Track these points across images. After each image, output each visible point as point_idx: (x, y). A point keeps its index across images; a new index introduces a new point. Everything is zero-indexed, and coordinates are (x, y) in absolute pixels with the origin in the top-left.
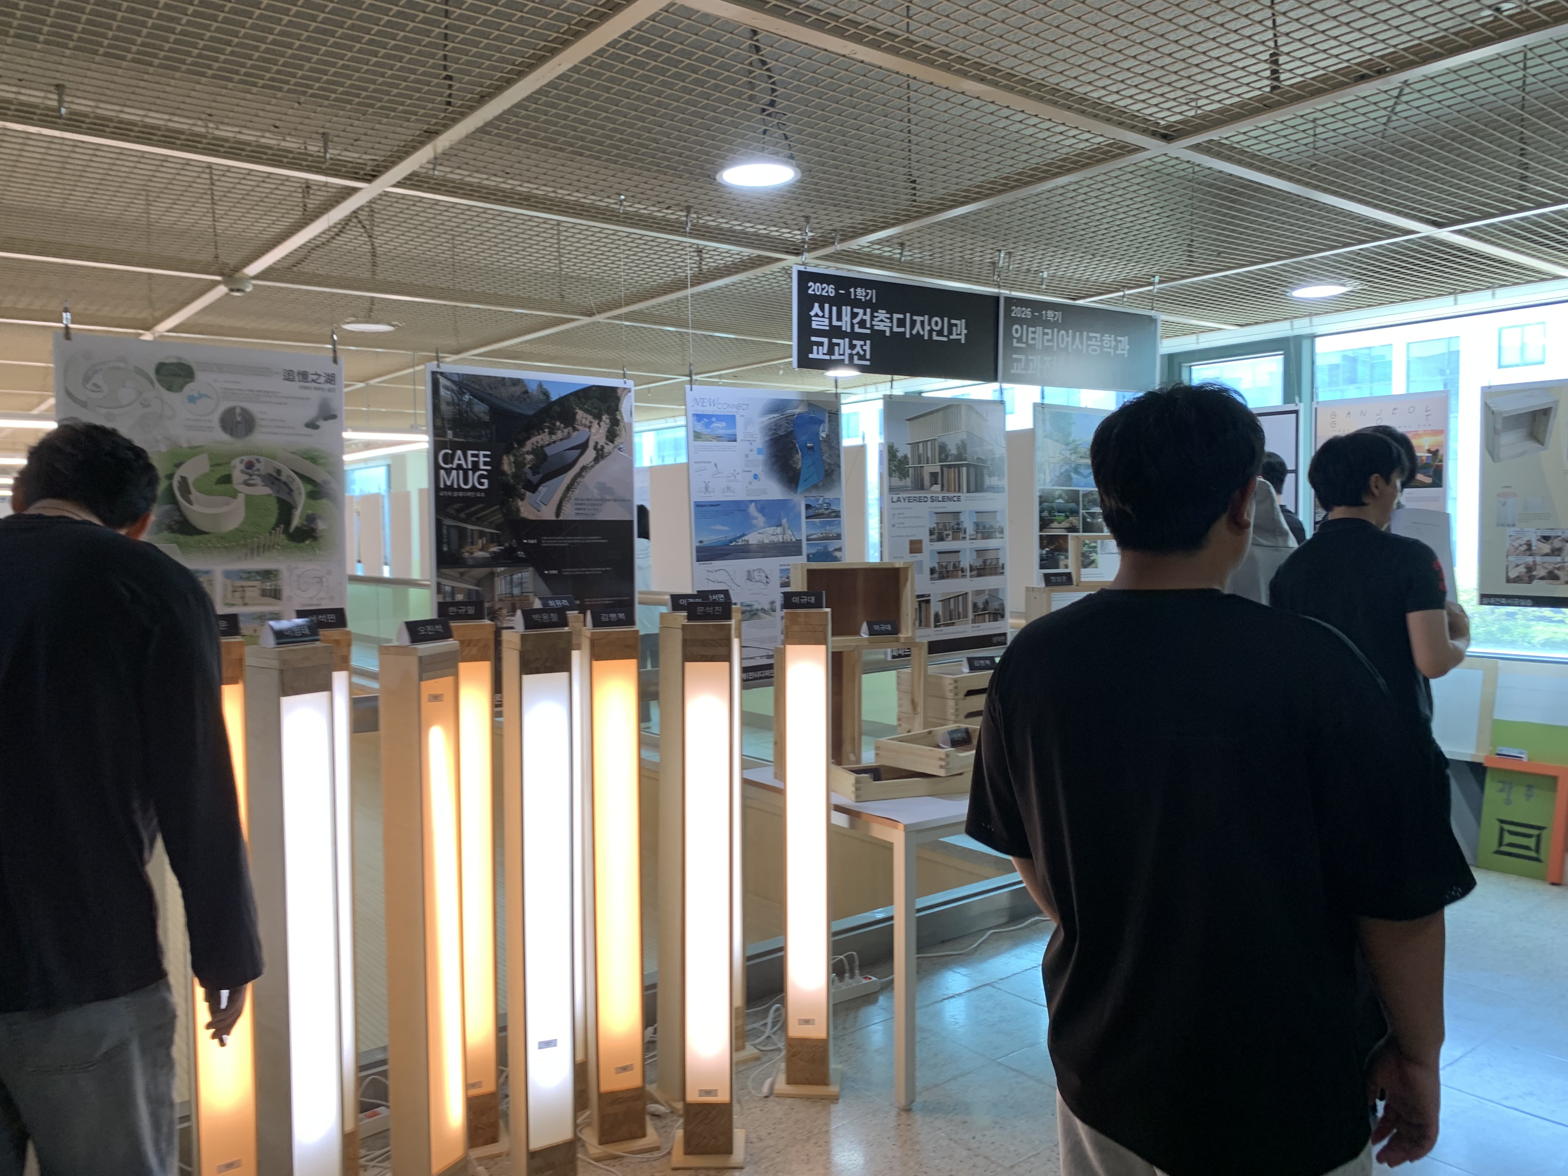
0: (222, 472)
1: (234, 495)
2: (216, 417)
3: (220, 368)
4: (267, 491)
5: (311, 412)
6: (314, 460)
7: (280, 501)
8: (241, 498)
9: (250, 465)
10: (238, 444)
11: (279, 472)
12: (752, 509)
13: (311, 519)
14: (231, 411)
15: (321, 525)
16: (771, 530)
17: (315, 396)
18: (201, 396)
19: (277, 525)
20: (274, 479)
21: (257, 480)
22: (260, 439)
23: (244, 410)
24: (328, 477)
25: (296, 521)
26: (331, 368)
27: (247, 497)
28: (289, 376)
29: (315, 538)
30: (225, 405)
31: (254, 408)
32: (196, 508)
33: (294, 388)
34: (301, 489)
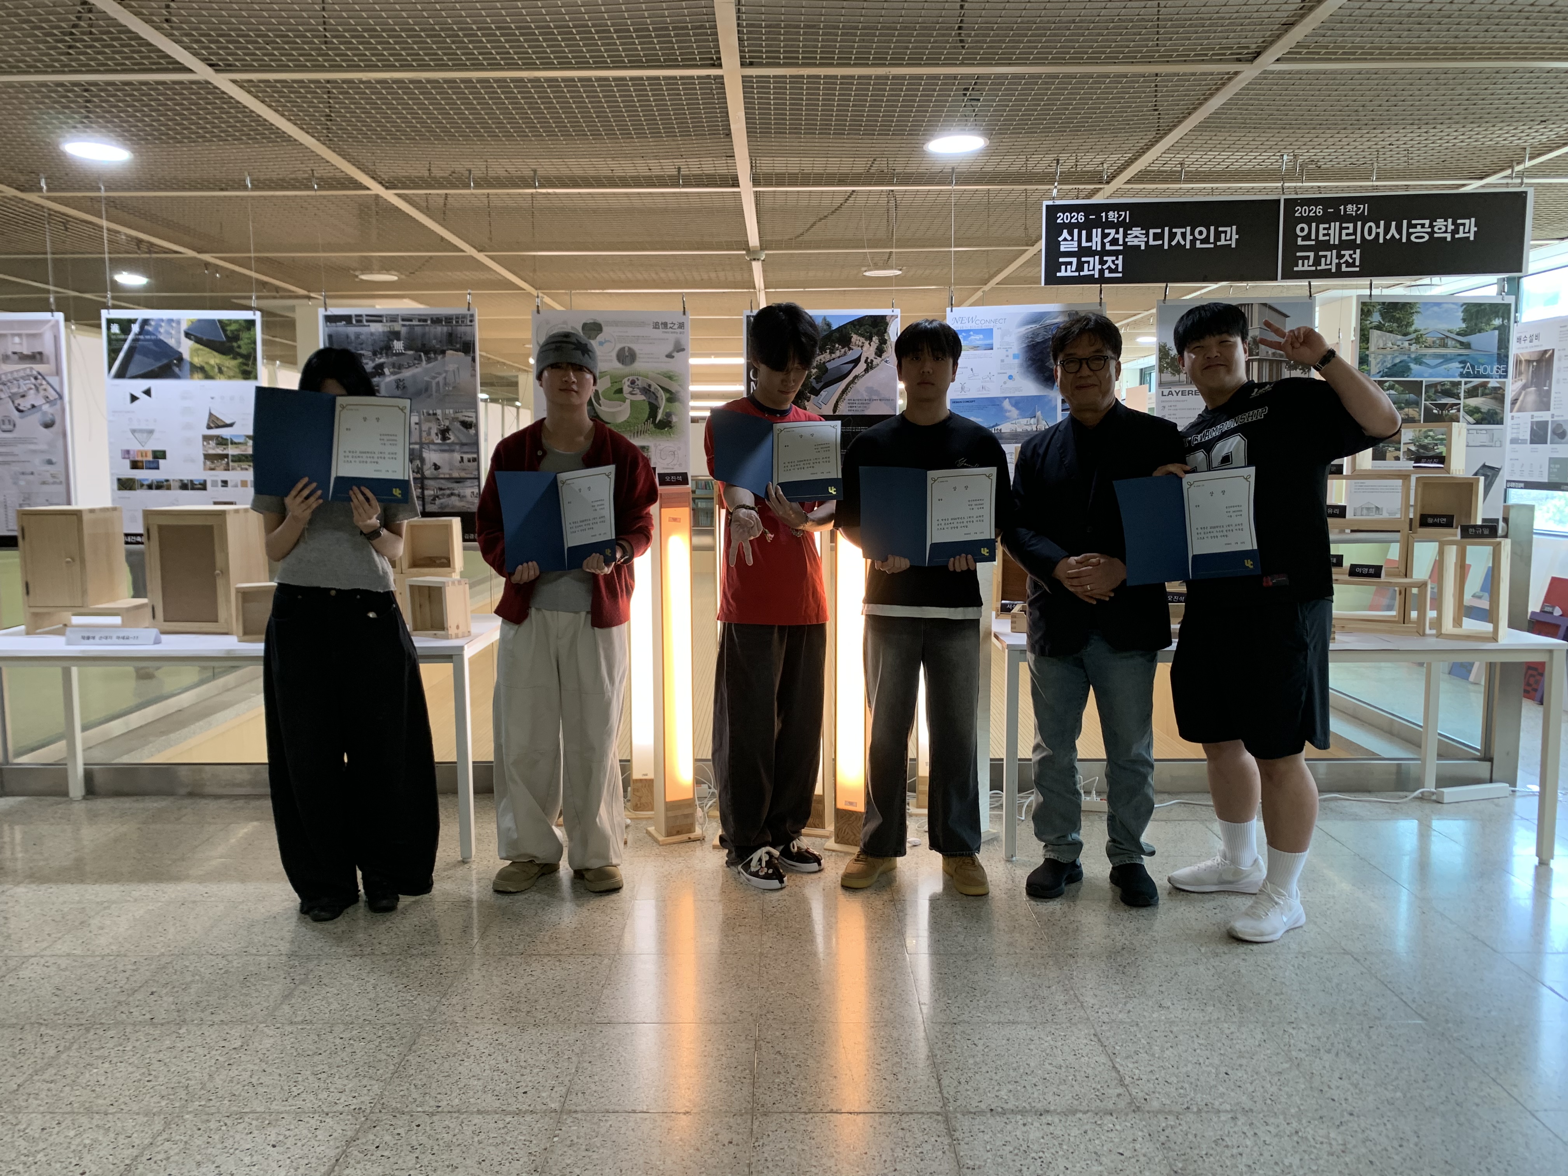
0: (617, 387)
1: (624, 400)
2: (614, 354)
3: (616, 323)
4: (643, 397)
5: (669, 348)
6: (670, 378)
7: (650, 403)
8: (628, 402)
9: (633, 382)
10: (626, 369)
11: (650, 386)
12: (1006, 404)
13: (668, 415)
14: (623, 349)
15: (674, 419)
16: (1024, 421)
17: (671, 337)
18: (606, 341)
19: (649, 418)
20: (646, 391)
21: (638, 391)
22: (639, 366)
23: (629, 349)
24: (679, 389)
25: (659, 417)
26: (682, 319)
27: (632, 402)
28: (656, 326)
29: (671, 427)
30: (619, 346)
31: (636, 347)
32: (603, 408)
33: (659, 333)
34: (663, 396)
